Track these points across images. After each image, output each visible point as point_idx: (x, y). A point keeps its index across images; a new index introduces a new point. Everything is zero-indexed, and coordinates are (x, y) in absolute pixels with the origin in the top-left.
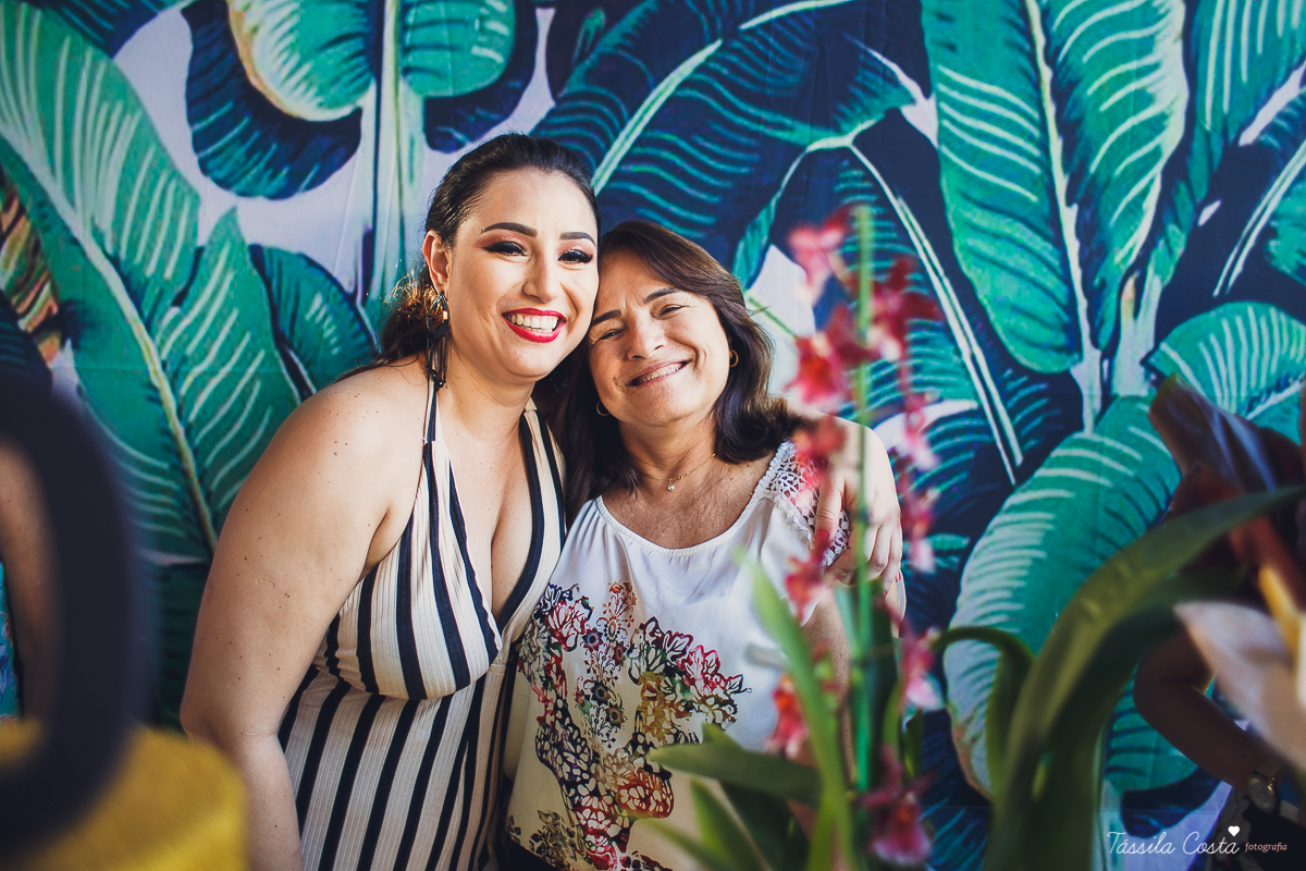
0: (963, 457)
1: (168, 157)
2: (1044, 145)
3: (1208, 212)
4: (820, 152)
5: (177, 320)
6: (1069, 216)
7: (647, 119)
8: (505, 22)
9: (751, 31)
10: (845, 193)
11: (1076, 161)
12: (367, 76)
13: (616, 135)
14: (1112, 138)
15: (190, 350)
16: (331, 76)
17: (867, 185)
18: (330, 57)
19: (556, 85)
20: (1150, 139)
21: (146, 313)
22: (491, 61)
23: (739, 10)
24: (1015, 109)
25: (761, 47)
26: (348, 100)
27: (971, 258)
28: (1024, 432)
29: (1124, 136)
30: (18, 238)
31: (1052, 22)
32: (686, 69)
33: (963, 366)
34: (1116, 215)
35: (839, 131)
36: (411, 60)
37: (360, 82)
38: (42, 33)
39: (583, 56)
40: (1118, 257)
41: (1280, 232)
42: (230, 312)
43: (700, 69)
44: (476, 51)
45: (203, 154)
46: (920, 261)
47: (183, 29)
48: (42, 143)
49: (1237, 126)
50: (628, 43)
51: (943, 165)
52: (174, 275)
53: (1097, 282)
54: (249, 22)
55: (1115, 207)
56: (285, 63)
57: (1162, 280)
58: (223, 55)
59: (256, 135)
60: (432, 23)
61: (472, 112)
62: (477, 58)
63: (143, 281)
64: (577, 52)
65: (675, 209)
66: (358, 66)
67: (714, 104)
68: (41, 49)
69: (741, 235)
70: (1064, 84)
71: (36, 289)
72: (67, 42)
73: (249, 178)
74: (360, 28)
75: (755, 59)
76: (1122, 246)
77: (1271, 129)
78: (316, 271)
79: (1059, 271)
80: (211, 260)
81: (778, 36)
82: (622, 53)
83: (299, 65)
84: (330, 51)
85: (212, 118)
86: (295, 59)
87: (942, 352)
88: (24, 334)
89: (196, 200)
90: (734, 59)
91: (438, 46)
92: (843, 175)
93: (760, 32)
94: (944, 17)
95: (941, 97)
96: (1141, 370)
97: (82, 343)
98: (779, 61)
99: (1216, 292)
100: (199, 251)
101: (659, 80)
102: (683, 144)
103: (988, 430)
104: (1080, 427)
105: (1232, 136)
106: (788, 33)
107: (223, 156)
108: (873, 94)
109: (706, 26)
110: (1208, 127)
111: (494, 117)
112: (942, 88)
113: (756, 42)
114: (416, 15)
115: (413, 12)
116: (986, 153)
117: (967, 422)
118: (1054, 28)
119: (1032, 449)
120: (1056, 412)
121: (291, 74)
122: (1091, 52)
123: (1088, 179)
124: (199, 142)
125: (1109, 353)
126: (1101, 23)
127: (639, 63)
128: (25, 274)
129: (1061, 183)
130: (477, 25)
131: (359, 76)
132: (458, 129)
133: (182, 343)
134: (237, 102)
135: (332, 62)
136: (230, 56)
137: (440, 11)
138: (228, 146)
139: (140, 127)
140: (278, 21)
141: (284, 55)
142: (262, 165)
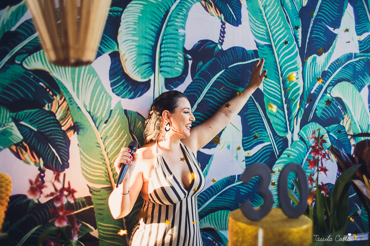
0: (268, 154)
1: (104, 88)
2: (281, 92)
3: (307, 106)
5: (105, 127)
6: (285, 106)
7: (211, 85)
8: (182, 63)
9: (230, 68)
11: (286, 95)
12: (152, 72)
13: (205, 88)
14: (292, 91)
15: (108, 135)
16: (144, 71)
18: (144, 67)
19: (193, 77)
20: (298, 92)
21: (97, 126)
22: (179, 71)
23: (228, 63)
24: (276, 85)
25: (232, 71)
26: (148, 77)
27: (269, 114)
28: (279, 148)
29: (294, 91)
30: (63, 106)
31: (282, 69)
32: (218, 75)
33: (268, 135)
34: (293, 106)
36: (162, 69)
37: (150, 73)
39: (198, 71)
40: (293, 114)
41: (318, 109)
42: (119, 125)
43: (221, 75)
44: (176, 68)
45: (113, 88)
46: (261, 115)
47: (109, 58)
48: (71, 83)
49: (310, 90)
50: (207, 69)
51: (264, 96)
52: (105, 116)
53: (290, 119)
54: (125, 58)
55: (293, 104)
56: (133, 68)
57: (300, 119)
58: (118, 65)
59: (126, 84)
60: (166, 61)
61: (175, 82)
62: (176, 70)
63: (96, 118)
64: (197, 70)
66: (150, 70)
67: (223, 82)
70: (284, 81)
71: (67, 119)
73: (124, 94)
74: (150, 61)
75: (231, 73)
76: (294, 112)
77: (315, 90)
78: (140, 116)
79: (284, 117)
80: (114, 113)
81: (235, 69)
82: (206, 71)
83: (136, 69)
84: (144, 66)
85: (115, 80)
86: (136, 67)
87: (264, 133)
88: (64, 131)
89: (111, 98)
90: (227, 73)
91: (168, 67)
93: (232, 68)
96: (298, 135)
97: (79, 133)
98: (235, 74)
99: (309, 120)
100: (111, 111)
101: (213, 77)
102: (218, 90)
103: (272, 148)
104: (288, 147)
105: (310, 92)
106: (237, 69)
107: (118, 88)
109: (222, 66)
110: (306, 90)
111: (180, 83)
113: (231, 70)
114: (163, 59)
115: (162, 58)
116: (271, 94)
117: (269, 147)
118: (282, 70)
119: (280, 151)
120: (284, 144)
121: (135, 70)
122: (288, 75)
123: (288, 99)
124: (112, 85)
125: (292, 132)
126: (289, 70)
127: (209, 73)
128: (65, 115)
129: (284, 99)
130: (176, 63)
131: (150, 72)
132: (172, 85)
133: (107, 132)
134: (121, 76)
135: (144, 68)
136: (120, 65)
137: (168, 59)
138: (119, 86)
139: (97, 81)
140: (132, 58)
141: (133, 66)
142: (127, 91)
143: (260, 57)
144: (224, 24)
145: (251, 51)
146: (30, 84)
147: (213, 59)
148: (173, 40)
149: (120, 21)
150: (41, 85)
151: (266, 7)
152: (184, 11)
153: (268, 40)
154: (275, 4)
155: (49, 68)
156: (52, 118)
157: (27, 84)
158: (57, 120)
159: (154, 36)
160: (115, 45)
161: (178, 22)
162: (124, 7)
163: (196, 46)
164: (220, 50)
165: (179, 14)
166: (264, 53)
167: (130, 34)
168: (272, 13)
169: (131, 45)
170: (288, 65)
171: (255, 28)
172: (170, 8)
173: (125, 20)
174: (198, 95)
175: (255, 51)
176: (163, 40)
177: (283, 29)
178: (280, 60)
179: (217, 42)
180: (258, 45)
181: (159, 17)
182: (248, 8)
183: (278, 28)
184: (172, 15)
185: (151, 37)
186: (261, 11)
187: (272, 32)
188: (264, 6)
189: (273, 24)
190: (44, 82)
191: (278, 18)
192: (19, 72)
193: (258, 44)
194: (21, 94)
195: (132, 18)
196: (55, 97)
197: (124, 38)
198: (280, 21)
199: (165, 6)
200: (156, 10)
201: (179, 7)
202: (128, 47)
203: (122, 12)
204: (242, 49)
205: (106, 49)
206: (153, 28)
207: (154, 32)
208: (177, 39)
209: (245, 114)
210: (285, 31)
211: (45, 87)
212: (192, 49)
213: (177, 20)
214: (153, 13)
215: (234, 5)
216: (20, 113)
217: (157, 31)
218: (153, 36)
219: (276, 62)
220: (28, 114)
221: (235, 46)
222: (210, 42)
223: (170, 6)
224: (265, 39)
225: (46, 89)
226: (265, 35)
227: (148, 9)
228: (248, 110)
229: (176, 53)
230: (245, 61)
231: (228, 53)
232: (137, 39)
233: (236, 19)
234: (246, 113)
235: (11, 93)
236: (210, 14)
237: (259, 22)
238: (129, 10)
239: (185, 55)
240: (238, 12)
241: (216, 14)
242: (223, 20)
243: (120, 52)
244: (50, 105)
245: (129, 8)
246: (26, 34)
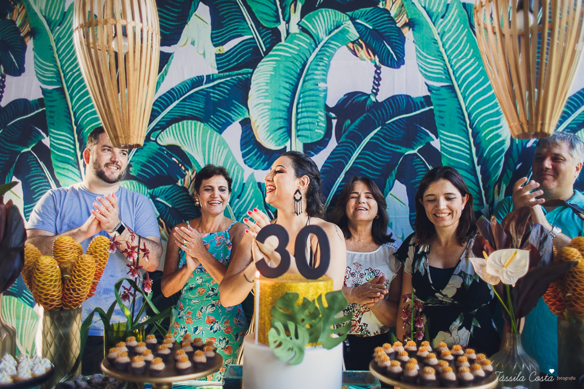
1: (235, 160)
2: (470, 150)
3: (519, 166)
4: (408, 155)
5: (238, 202)
6: (478, 169)
7: (362, 148)
8: (324, 123)
9: (389, 124)
10: (415, 165)
11: (480, 153)
12: (288, 137)
13: (354, 152)
14: (490, 147)
15: (242, 210)
16: (278, 138)
17: (421, 163)
19: (338, 139)
20: (501, 147)
22: (321, 133)
23: (386, 118)
24: (462, 141)
25: (392, 128)
26: (283, 143)
29: (493, 146)
31: (471, 117)
32: (372, 134)
34: (492, 167)
35: (413, 149)
36: (299, 133)
37: (286, 139)
38: (203, 129)
39: (345, 132)
40: (493, 179)
42: (253, 199)
43: (376, 134)
44: (316, 131)
45: (245, 159)
47: (240, 126)
48: (202, 157)
49: (525, 142)
50: (356, 128)
51: (442, 156)
52: (237, 190)
53: (487, 186)
54: (256, 125)
55: (491, 165)
56: (266, 135)
57: (506, 185)
58: (250, 133)
59: (259, 154)
60: (305, 123)
61: (316, 147)
62: (317, 133)
64: (343, 131)
65: (370, 171)
66: (285, 135)
67: (380, 143)
68: (203, 133)
69: (388, 177)
70: (475, 133)
72: (210, 131)
73: (257, 165)
74: (286, 125)
75: (390, 131)
76: (494, 176)
79: (476, 184)
80: (247, 186)
81: (396, 125)
82: (355, 131)
83: (270, 135)
84: (278, 131)
85: (247, 149)
86: (269, 133)
89: (243, 170)
90: (384, 131)
91: (306, 130)
92: (415, 160)
93: (391, 124)
94: (441, 117)
95: (441, 138)
98: (397, 131)
100: (244, 184)
101: (365, 137)
102: (372, 154)
105: (524, 145)
106: (399, 124)
107: (250, 159)
108: (422, 139)
109: (377, 123)
111: (322, 148)
112: (441, 136)
113: (390, 127)
115: (299, 121)
116: (454, 153)
118: (472, 118)
121: (268, 137)
122: (482, 124)
123: (483, 158)
124: (244, 156)
125: (491, 206)
126: (485, 116)
127: (360, 133)
129: (476, 160)
130: (316, 124)
131: (286, 138)
132: (312, 151)
133: (239, 208)
134: (254, 145)
135: (278, 134)
136: (252, 133)
137: (307, 120)
138: (251, 156)
139: (228, 153)
140: (264, 124)
141: (266, 133)
142: (260, 161)
143: (434, 105)
144: (378, 68)
145: (421, 97)
146: (164, 160)
147: (365, 115)
148: (312, 97)
149: (250, 84)
150: (173, 160)
151: (445, 34)
152: (325, 60)
153: (446, 80)
154: (460, 27)
155: (181, 143)
156: (185, 193)
157: (162, 160)
158: (189, 195)
159: (289, 96)
160: (245, 111)
161: (318, 75)
162: (254, 67)
163: (341, 101)
164: (374, 102)
165: (319, 65)
166: (441, 97)
167: (262, 96)
168: (455, 41)
169: (262, 110)
170: (482, 110)
171: (425, 66)
172: (307, 59)
173: (256, 82)
174: (345, 161)
175: (427, 98)
176: (299, 99)
177: (473, 60)
178: (468, 104)
179: (369, 92)
180: (430, 89)
181: (294, 73)
182: (415, 41)
183: (464, 60)
184: (310, 67)
185: (286, 97)
186: (435, 41)
187: (453, 67)
188: (440, 34)
189: (456, 56)
190: (176, 157)
191: (465, 46)
192: (154, 148)
193: (430, 87)
194: (156, 171)
195: (264, 79)
196: (187, 172)
197: (255, 102)
198: (468, 50)
199: (302, 58)
200: (290, 65)
201: (319, 56)
202: (259, 111)
203: (252, 73)
204: (406, 97)
205: (236, 117)
206: (288, 86)
207: (290, 90)
208: (318, 96)
209: (412, 183)
210: (475, 63)
211: (177, 162)
212: (336, 105)
213: (316, 72)
214: (287, 69)
215: (394, 40)
216: (156, 189)
217: (293, 89)
218: (287, 96)
219: (461, 108)
220: (163, 190)
221: (395, 94)
222: (360, 94)
223: (308, 57)
224: (443, 78)
225: (178, 164)
226: (441, 74)
227: (281, 65)
228: (417, 177)
229: (316, 112)
230: (412, 112)
231: (385, 105)
232: (269, 101)
233: (396, 59)
234: (414, 181)
235: (148, 170)
236: (360, 58)
237: (432, 57)
238: (260, 70)
239: (328, 113)
240: (399, 49)
241: (367, 57)
242: (378, 63)
243: (251, 119)
244: (182, 180)
245: (260, 67)
246: (159, 110)
